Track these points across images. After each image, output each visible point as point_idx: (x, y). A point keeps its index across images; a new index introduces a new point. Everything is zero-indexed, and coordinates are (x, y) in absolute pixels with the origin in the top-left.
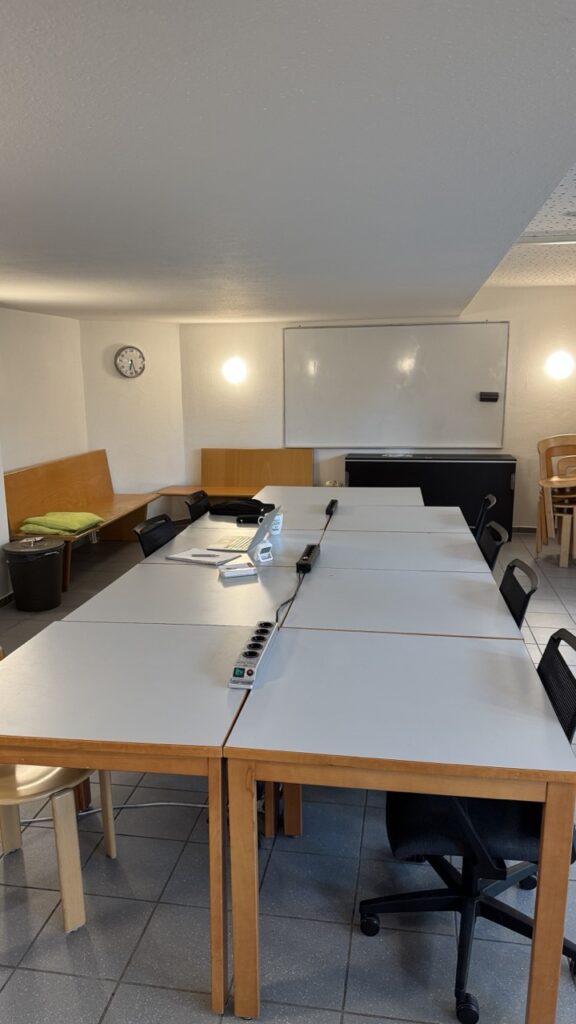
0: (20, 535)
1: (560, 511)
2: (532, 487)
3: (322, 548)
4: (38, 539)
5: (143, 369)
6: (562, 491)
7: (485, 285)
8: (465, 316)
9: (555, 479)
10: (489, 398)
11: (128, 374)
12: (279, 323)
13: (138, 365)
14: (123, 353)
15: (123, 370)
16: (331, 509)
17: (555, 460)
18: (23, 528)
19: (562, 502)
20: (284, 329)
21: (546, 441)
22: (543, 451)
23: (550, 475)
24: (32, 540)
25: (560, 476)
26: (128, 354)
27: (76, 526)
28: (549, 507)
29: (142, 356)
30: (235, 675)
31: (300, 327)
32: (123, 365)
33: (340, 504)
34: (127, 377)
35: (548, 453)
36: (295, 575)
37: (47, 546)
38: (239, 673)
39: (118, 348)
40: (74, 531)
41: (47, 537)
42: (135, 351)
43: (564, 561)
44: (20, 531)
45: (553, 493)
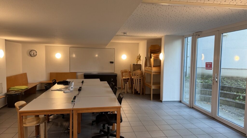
0: (9, 91)
1: (125, 83)
2: (120, 79)
3: (82, 87)
4: (14, 91)
5: (36, 55)
6: (125, 79)
7: (110, 42)
8: (107, 47)
9: (124, 77)
10: (112, 62)
11: (33, 56)
12: (69, 46)
13: (35, 54)
14: (32, 51)
15: (32, 55)
16: (83, 82)
17: (124, 74)
18: (10, 89)
19: (125, 81)
20: (70, 47)
21: (122, 71)
22: (122, 72)
23: (123, 77)
24: (13, 92)
25: (125, 77)
26: (33, 52)
27: (23, 88)
28: (123, 82)
29: (36, 52)
30: (72, 102)
31: (73, 47)
32: (32, 54)
33: (84, 81)
34: (32, 56)
35: (122, 73)
36: (78, 91)
37: (17, 93)
38: (72, 101)
39: (30, 50)
40: (23, 90)
41: (16, 91)
42: (35, 51)
43: (126, 93)
44: (9, 90)
45: (123, 80)
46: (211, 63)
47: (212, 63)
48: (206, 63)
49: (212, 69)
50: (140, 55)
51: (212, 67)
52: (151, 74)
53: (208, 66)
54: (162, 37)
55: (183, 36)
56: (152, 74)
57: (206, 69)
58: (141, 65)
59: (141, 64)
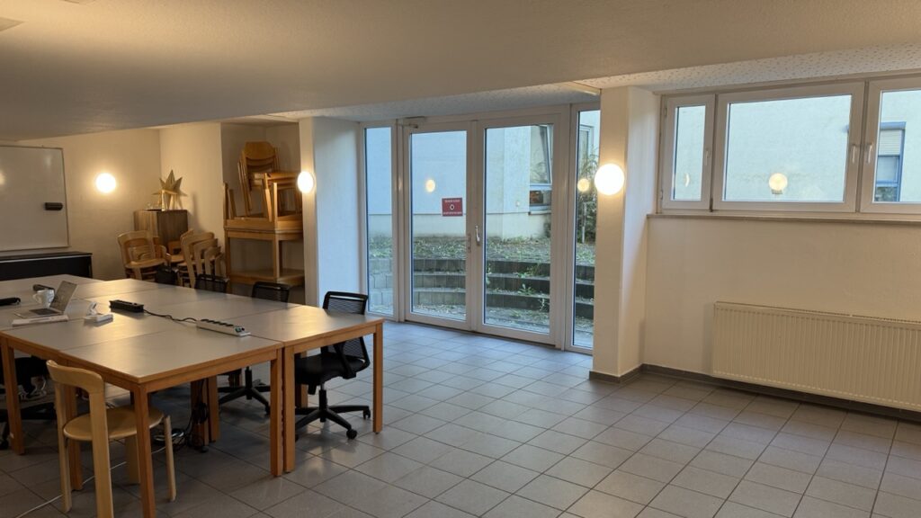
10: (53, 207)
23: (129, 261)
25: (135, 261)
38: (239, 331)
46: (458, 201)
47: (461, 199)
48: (443, 200)
49: (461, 215)
50: (177, 179)
51: (461, 210)
52: (270, 242)
53: (451, 207)
54: (299, 120)
55: (359, 123)
56: (278, 238)
57: (444, 215)
58: (186, 211)
59: (185, 207)
